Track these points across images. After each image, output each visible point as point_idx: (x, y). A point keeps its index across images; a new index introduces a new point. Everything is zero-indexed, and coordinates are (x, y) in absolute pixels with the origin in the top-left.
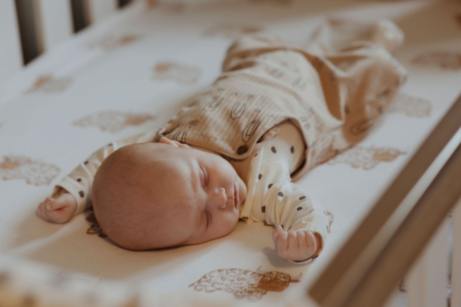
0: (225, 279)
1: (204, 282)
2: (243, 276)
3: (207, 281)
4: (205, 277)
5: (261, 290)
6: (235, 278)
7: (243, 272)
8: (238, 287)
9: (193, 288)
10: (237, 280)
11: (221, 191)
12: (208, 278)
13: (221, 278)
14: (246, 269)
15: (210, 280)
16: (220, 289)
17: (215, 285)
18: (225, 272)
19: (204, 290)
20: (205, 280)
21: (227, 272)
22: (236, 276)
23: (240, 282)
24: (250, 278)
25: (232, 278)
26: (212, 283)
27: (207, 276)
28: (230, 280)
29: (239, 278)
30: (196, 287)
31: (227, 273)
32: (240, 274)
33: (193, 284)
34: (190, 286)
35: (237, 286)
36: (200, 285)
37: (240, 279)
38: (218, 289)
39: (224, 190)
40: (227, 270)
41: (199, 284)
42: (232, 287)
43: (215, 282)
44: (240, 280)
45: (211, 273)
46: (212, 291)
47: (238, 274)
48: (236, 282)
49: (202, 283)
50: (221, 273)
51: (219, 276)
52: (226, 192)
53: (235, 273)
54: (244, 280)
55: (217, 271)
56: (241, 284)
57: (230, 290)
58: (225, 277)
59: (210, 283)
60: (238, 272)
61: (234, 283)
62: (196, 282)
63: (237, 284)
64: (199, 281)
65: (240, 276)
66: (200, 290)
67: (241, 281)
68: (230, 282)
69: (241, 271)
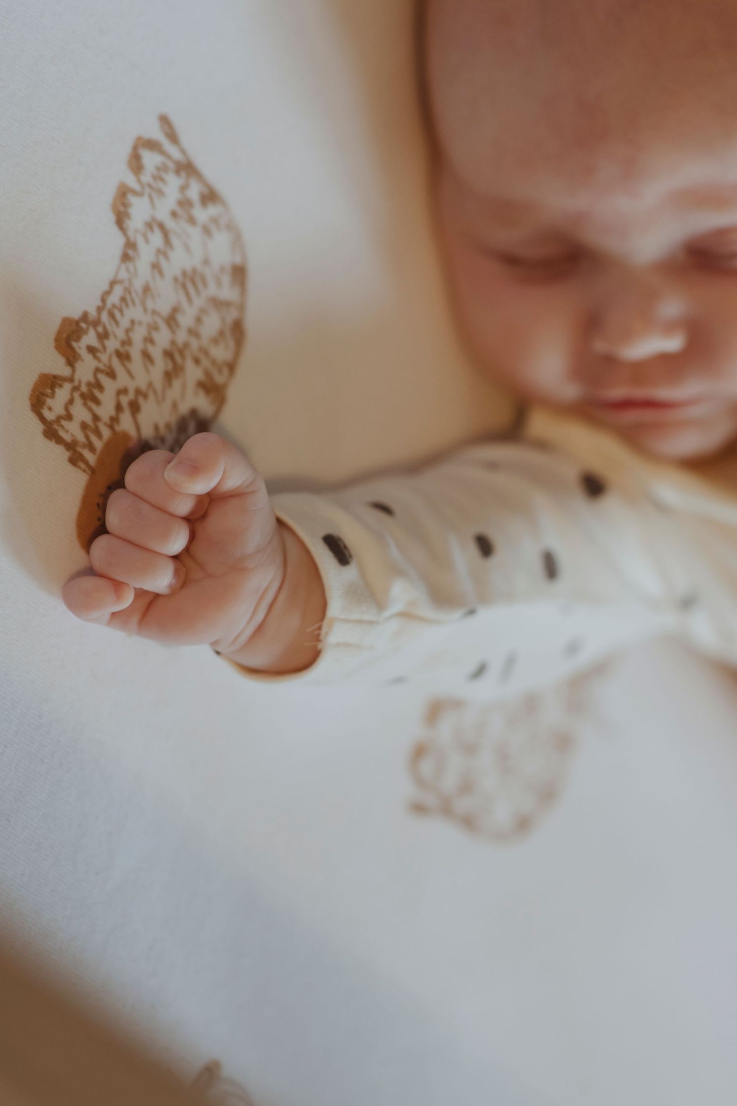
0: (184, 286)
1: (183, 188)
2: (193, 373)
3: (185, 203)
4: (210, 197)
5: (98, 444)
6: (181, 337)
7: (219, 379)
8: (127, 342)
9: (155, 133)
10: (173, 343)
11: (669, 328)
12: (202, 214)
13: (194, 270)
14: (235, 394)
15: (192, 221)
16: (126, 258)
17: (157, 239)
18: (228, 292)
19: (131, 181)
20: (194, 191)
21: (227, 304)
22: (194, 344)
23: (156, 353)
24: (175, 406)
25: (186, 320)
26: (170, 223)
27: (213, 210)
28: (175, 310)
29: (181, 353)
30: (152, 145)
31: (218, 304)
32: (205, 363)
33: (173, 137)
34: (164, 121)
35: (138, 335)
36: (163, 168)
37: (177, 357)
38: (130, 245)
39: (673, 344)
40: (242, 307)
41: (171, 165)
42: (134, 312)
43: (175, 241)
44: (168, 354)
45: (232, 228)
46: (121, 219)
47: (206, 353)
48: (163, 337)
49: (173, 183)
50: (226, 279)
51: (206, 262)
52: (665, 359)
53: (215, 341)
54: (168, 377)
55: (238, 260)
56: (147, 356)
57: (114, 299)
58: (198, 292)
59: (174, 214)
60: (222, 353)
61: (156, 328)
62: (183, 151)
63: (149, 340)
64: (187, 168)
65: (197, 361)
66: (136, 164)
67: (161, 365)
68: (165, 310)
69: (226, 371)
